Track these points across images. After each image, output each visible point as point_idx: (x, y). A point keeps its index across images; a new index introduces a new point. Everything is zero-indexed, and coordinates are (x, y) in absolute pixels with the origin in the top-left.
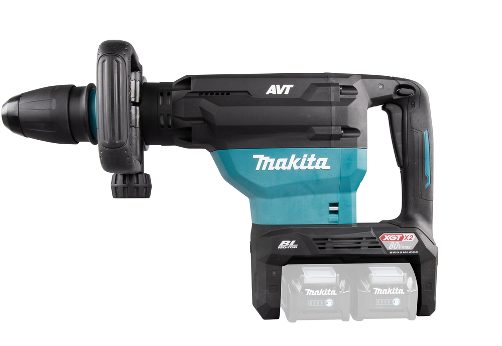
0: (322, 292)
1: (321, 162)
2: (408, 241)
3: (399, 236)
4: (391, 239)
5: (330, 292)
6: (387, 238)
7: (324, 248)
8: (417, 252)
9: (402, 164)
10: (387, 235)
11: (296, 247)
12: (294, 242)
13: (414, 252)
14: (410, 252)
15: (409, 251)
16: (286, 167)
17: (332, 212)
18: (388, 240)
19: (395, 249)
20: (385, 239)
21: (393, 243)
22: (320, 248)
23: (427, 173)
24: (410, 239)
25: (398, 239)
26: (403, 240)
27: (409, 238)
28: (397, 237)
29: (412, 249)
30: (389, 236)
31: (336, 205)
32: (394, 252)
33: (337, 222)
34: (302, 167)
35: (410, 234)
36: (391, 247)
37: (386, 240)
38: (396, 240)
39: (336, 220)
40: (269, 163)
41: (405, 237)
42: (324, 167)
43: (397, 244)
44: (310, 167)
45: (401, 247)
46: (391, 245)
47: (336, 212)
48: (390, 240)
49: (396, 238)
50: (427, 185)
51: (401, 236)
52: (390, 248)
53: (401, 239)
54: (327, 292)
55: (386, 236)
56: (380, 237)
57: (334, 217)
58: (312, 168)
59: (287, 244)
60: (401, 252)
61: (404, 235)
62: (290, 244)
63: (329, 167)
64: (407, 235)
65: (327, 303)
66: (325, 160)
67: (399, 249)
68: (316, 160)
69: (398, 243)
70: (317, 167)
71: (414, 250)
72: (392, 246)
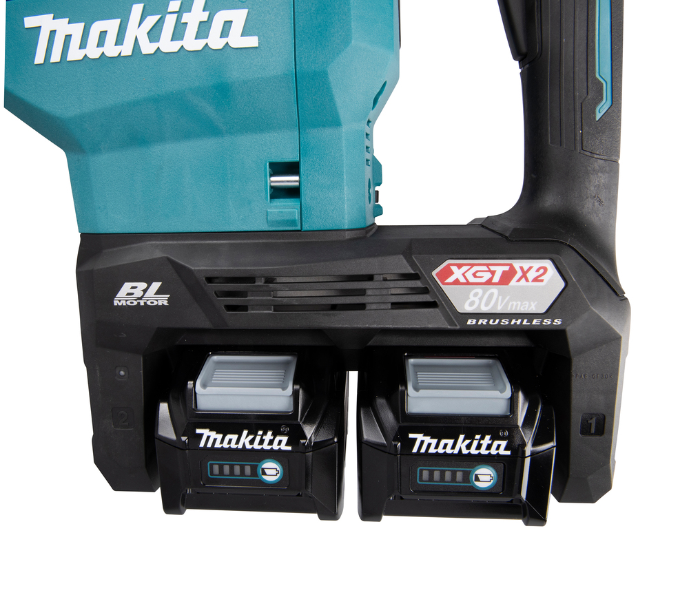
0: (245, 439)
1: (228, 24)
2: (530, 284)
3: (499, 270)
4: (472, 280)
5: (271, 442)
6: (457, 273)
7: (245, 308)
8: (558, 322)
9: (524, 49)
10: (459, 266)
11: (163, 300)
12: (156, 286)
13: (547, 322)
14: (535, 322)
15: (531, 316)
16: (119, 48)
17: (279, 193)
18: (462, 280)
19: (485, 309)
20: (450, 280)
21: (479, 290)
22: (230, 308)
23: (603, 71)
24: (536, 280)
25: (496, 279)
26: (513, 282)
27: (532, 275)
28: (493, 273)
29: (543, 311)
30: (465, 268)
31: (292, 168)
32: (483, 322)
33: (293, 222)
34: (167, 44)
35: (537, 264)
36: (472, 304)
37: (457, 282)
38: (489, 282)
39: (291, 218)
40: (68, 38)
41: (519, 274)
42: (237, 40)
43: (491, 295)
44: (191, 43)
45: (507, 305)
46: (472, 298)
47: (293, 192)
48: (468, 283)
49: (487, 276)
50: (601, 110)
51: (507, 268)
52: (468, 308)
53: (506, 278)
54: (262, 442)
55: (454, 268)
56: (434, 273)
57: (286, 210)
58: (198, 45)
59: (138, 293)
60: (505, 322)
61: (517, 264)
62: (145, 291)
63: (256, 38)
64: (526, 264)
65: (264, 473)
66: (239, 17)
67: (499, 310)
68: (211, 18)
69: (494, 290)
70: (215, 42)
71: (549, 312)
72: (476, 300)
